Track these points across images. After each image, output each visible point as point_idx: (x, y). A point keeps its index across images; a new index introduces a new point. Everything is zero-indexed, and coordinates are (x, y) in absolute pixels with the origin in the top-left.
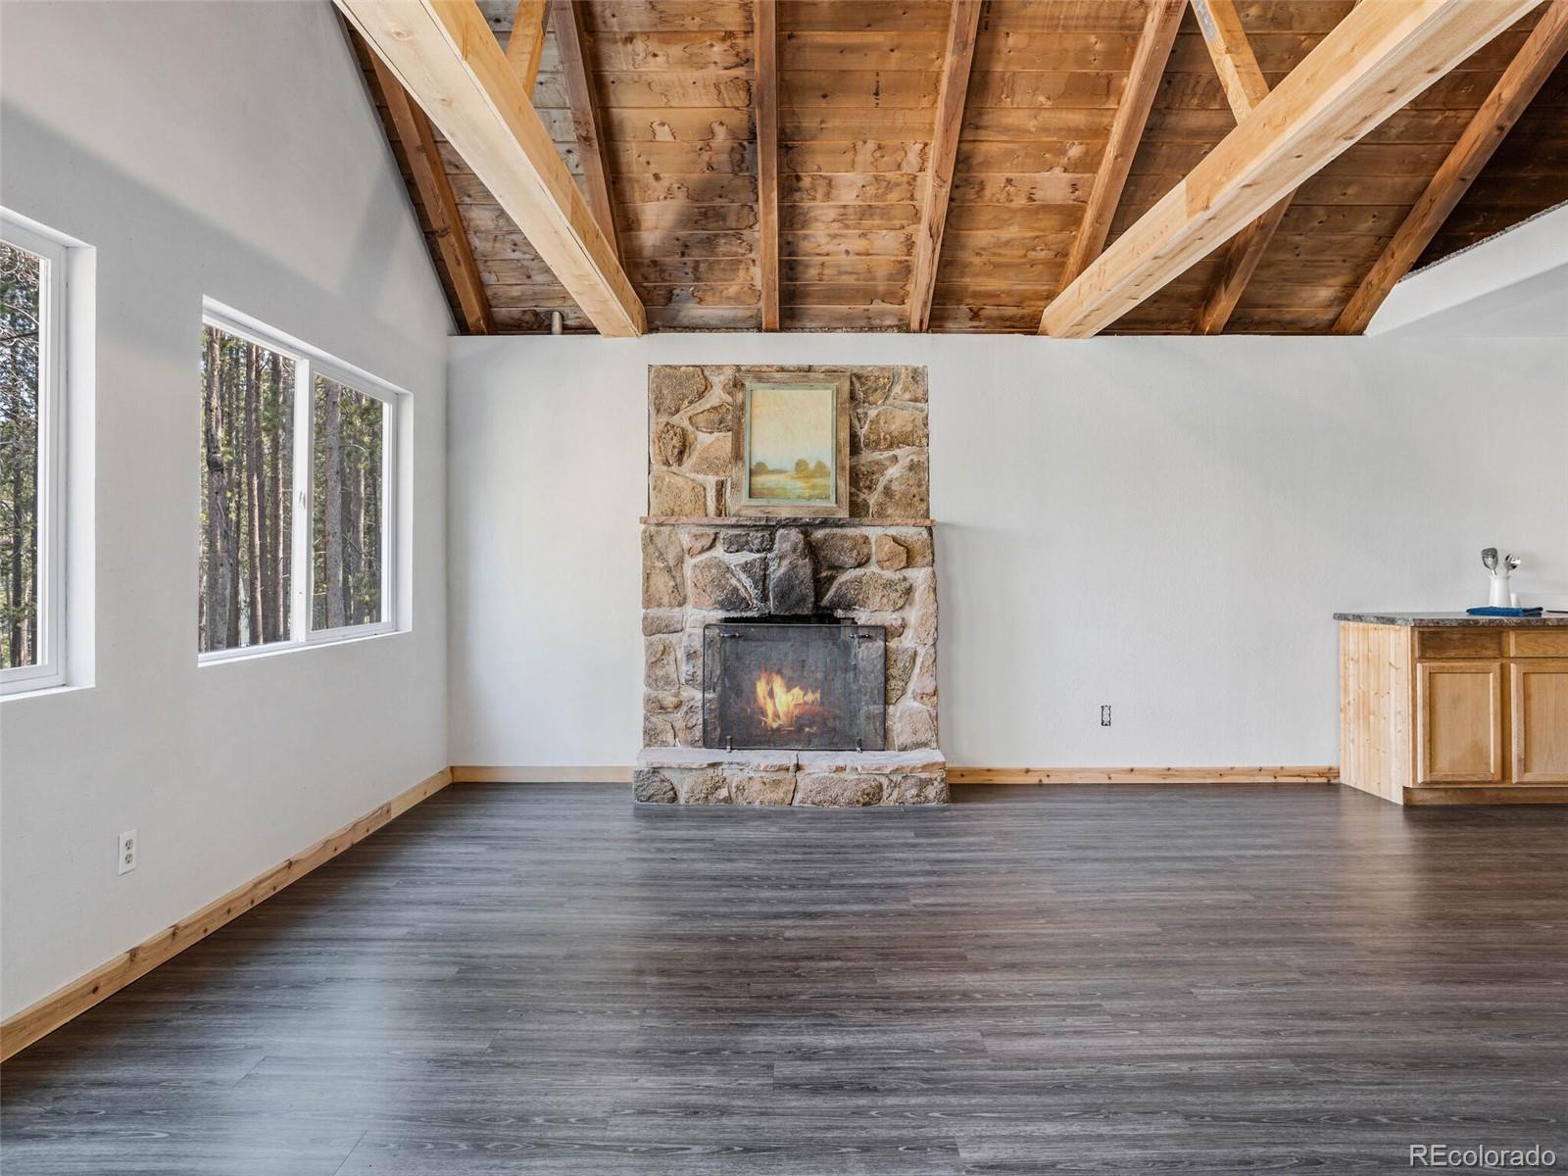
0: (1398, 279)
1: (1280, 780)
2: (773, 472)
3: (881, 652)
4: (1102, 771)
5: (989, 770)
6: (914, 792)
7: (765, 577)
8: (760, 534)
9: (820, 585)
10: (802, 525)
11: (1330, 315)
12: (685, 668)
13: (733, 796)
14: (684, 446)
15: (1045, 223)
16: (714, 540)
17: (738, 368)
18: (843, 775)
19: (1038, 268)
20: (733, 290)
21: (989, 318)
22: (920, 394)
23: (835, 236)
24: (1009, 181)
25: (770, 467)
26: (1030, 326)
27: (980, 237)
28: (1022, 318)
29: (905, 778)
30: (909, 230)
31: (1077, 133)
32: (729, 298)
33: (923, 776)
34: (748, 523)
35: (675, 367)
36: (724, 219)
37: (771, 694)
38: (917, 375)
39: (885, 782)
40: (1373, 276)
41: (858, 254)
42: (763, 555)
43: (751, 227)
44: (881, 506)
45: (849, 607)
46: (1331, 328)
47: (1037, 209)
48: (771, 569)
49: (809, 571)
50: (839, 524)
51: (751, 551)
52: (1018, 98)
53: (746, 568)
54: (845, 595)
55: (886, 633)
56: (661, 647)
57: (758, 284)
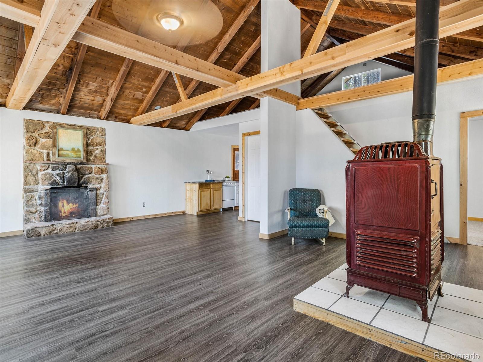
0: (196, 122)
1: (176, 214)
2: (65, 150)
3: (95, 194)
4: (143, 216)
5: (119, 219)
6: (106, 224)
7: (64, 177)
8: (62, 166)
9: (79, 179)
10: (75, 164)
11: (184, 126)
12: (38, 202)
13: (58, 232)
14: (36, 142)
15: (135, 102)
16: (48, 167)
17: (54, 123)
18: (89, 223)
19: (132, 110)
20: (53, 102)
21: (119, 118)
22: (104, 134)
23: (86, 95)
24: (130, 92)
25: (64, 149)
26: (128, 121)
27: (122, 102)
28: (126, 119)
29: (104, 222)
30: (105, 97)
31: (145, 87)
32: (51, 104)
33: (108, 221)
34: (59, 163)
35: (33, 120)
36: (56, 86)
37: (63, 206)
38: (103, 130)
39: (99, 223)
40: (192, 121)
41: (91, 100)
42: (63, 171)
43: (63, 89)
44: (94, 160)
45: (87, 184)
46: (184, 129)
47: (134, 99)
48: (66, 175)
49: (77, 175)
50: (84, 164)
51: (60, 170)
52: (135, 78)
53: (58, 175)
54: (86, 181)
55: (96, 189)
56: (31, 196)
57: (61, 102)
